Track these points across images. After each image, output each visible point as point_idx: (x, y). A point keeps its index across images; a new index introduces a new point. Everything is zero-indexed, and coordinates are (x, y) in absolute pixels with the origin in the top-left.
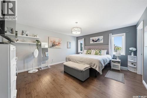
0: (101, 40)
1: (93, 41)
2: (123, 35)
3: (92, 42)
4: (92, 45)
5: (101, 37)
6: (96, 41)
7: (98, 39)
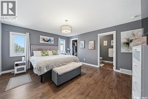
0: (52, 41)
1: (44, 40)
2: (64, 41)
3: (41, 41)
4: (42, 44)
5: (52, 39)
6: (47, 41)
7: (50, 40)
